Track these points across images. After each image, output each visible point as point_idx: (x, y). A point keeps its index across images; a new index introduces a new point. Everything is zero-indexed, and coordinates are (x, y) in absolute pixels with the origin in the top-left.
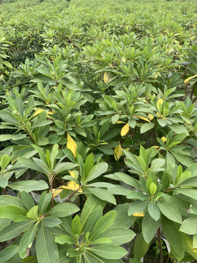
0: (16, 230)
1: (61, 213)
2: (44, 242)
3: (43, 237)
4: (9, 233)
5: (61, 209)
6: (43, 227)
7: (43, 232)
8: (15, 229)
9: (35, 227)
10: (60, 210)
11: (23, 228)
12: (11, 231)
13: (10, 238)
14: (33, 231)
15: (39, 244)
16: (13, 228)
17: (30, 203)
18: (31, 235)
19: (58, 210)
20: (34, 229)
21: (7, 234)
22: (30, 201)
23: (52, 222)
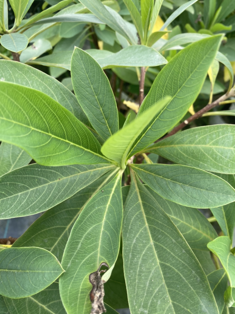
0: (51, 187)
1: (215, 159)
2: (150, 248)
3: (145, 229)
4: (27, 194)
5: (214, 144)
6: (137, 189)
7: (142, 209)
8: (45, 182)
9: (114, 189)
10: (208, 146)
11: (72, 182)
12: (31, 187)
13: (27, 212)
14: (109, 203)
15: (133, 256)
16: (40, 180)
17: (101, 105)
18: (102, 215)
19: (200, 146)
20: (111, 195)
21: (20, 193)
22: (101, 96)
23: (187, 187)
